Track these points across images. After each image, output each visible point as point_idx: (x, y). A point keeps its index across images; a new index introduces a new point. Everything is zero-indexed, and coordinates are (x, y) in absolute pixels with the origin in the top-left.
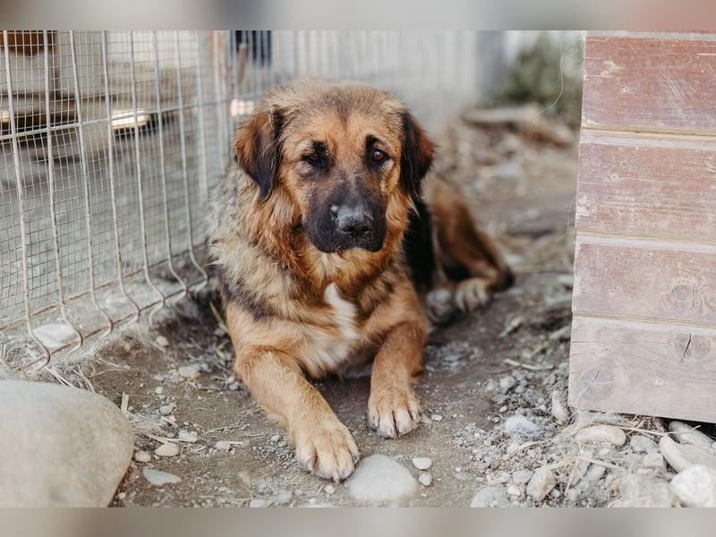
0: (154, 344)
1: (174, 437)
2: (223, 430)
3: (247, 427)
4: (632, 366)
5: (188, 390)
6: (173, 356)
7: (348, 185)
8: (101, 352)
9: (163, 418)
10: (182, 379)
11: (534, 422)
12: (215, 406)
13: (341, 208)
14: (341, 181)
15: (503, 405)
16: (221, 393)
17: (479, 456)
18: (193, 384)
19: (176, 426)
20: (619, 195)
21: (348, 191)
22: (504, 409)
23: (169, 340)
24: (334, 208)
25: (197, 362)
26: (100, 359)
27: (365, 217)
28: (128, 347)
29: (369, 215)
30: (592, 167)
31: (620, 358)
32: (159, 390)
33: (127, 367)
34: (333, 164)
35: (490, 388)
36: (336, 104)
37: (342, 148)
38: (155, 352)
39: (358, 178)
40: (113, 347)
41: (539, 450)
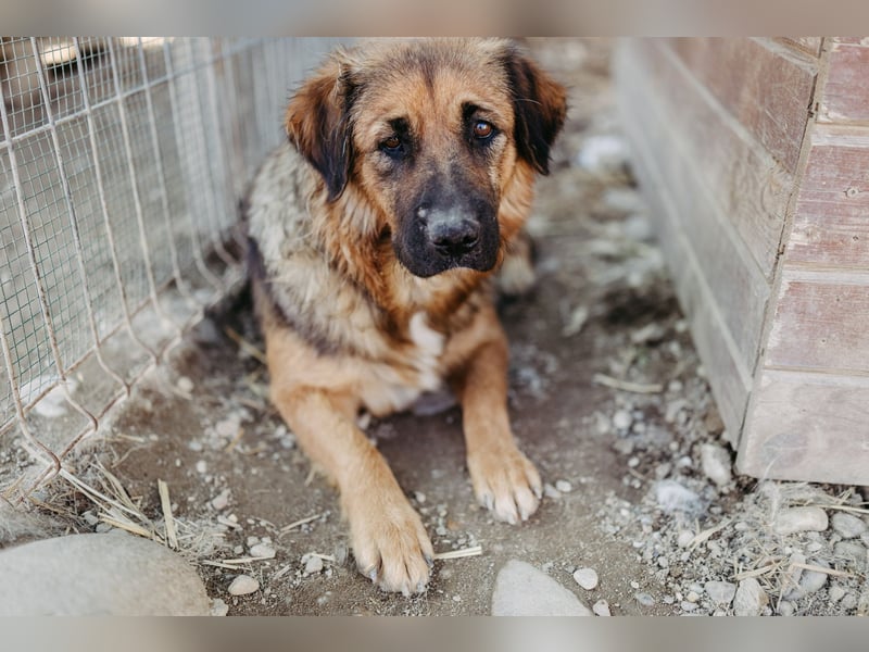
0: (177, 391)
1: (244, 553)
2: (300, 526)
3: (328, 517)
4: (835, 429)
5: (235, 457)
6: (202, 405)
7: (440, 178)
8: (118, 424)
9: (220, 519)
10: (223, 442)
11: (686, 487)
12: (276, 481)
13: (430, 212)
14: (431, 173)
15: (630, 456)
16: (276, 456)
17: (648, 556)
18: (239, 448)
19: (239, 528)
20: (857, 216)
21: (440, 186)
22: (634, 462)
23: (193, 380)
24: (422, 213)
25: (232, 409)
26: (119, 434)
27: (465, 222)
28: (148, 405)
29: (471, 219)
30: (823, 179)
31: (820, 420)
32: (201, 467)
33: (154, 437)
34: (419, 150)
35: (603, 427)
36: (421, 62)
37: (430, 124)
38: (181, 403)
39: (454, 166)
40: (131, 411)
41: (725, 544)
